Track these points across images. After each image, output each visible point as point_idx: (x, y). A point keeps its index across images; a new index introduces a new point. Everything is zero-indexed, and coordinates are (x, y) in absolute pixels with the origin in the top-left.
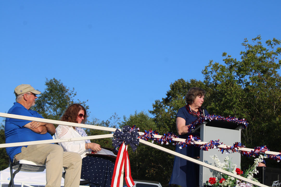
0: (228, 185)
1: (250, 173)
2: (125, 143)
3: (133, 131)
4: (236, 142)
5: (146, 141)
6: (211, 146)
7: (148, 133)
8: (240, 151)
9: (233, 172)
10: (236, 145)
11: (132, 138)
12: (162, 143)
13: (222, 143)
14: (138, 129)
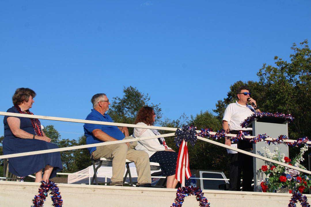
0: (278, 172)
1: (296, 161)
2: (185, 140)
3: (192, 130)
4: (281, 135)
5: (203, 137)
6: (259, 139)
7: (204, 130)
8: (284, 142)
9: (281, 160)
10: (281, 137)
11: (191, 136)
12: (217, 138)
13: (268, 137)
14: (196, 128)
